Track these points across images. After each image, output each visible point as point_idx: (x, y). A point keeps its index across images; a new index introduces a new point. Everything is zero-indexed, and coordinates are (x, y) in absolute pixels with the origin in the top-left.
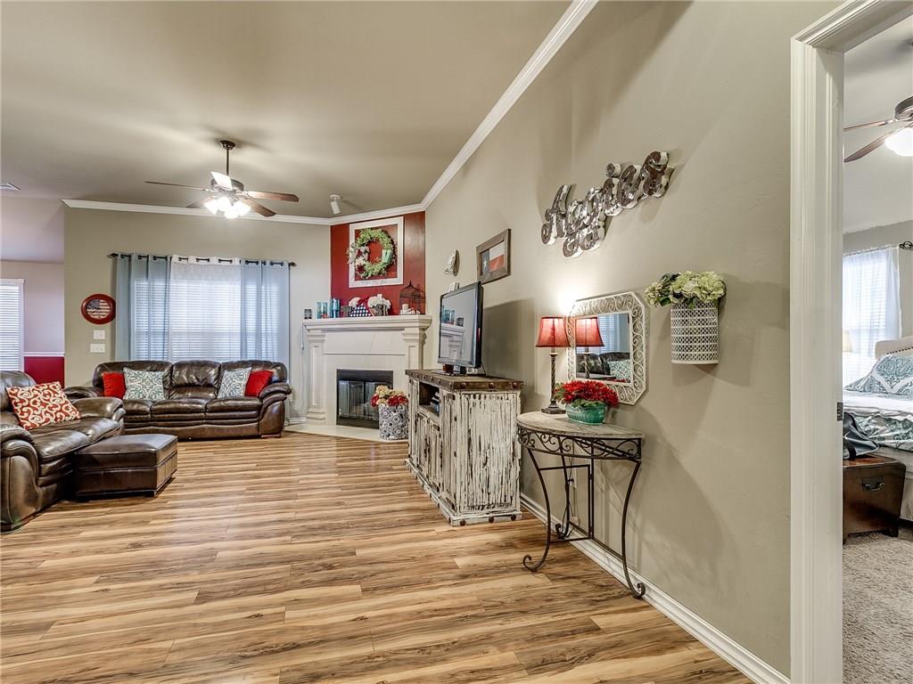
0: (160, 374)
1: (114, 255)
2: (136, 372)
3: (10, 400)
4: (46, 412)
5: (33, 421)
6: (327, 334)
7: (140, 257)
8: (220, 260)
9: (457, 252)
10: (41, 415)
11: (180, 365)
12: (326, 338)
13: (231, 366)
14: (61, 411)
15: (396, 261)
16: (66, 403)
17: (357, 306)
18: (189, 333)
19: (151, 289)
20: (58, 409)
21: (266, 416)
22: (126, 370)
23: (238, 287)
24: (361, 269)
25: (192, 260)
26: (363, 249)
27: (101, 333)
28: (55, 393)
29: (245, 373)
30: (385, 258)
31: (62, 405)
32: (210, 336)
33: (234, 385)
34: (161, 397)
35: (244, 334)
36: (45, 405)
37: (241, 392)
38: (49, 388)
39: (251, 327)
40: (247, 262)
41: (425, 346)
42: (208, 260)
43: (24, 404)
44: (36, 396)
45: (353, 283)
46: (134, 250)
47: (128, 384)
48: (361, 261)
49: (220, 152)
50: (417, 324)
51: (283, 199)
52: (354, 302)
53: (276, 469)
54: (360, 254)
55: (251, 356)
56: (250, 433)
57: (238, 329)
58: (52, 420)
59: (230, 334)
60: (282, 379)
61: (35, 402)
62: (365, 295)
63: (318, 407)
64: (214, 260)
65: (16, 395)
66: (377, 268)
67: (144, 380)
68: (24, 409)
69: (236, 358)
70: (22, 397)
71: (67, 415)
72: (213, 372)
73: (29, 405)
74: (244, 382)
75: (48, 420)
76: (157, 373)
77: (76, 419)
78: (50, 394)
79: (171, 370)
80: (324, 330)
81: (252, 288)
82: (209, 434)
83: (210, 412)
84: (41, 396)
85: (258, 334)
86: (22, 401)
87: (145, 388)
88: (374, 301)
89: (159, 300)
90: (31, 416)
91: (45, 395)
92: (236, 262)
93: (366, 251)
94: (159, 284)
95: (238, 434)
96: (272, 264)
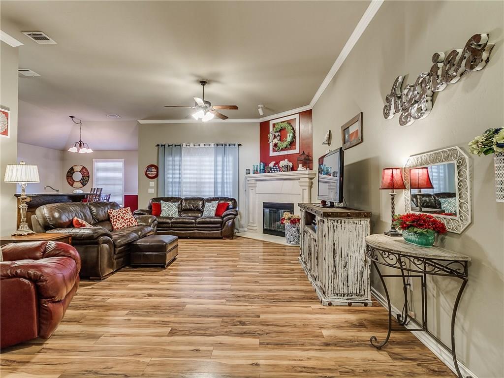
0: (176, 204)
1: (158, 145)
2: (166, 203)
3: (109, 215)
4: (123, 222)
5: (118, 226)
6: (258, 182)
7: (169, 146)
8: (205, 145)
9: (330, 131)
10: (121, 223)
11: (186, 200)
12: (257, 185)
13: (210, 200)
14: (129, 221)
15: (295, 139)
16: (132, 217)
17: (274, 166)
18: (190, 183)
19: (173, 161)
20: (128, 220)
21: (225, 227)
22: (161, 201)
23: (213, 158)
24: (276, 145)
25: (192, 145)
26: (277, 134)
27: (152, 183)
28: (127, 212)
29: (215, 203)
30: (289, 139)
31: (130, 219)
32: (200, 184)
33: (210, 210)
34: (176, 216)
35: (216, 183)
36: (123, 218)
37: (213, 214)
38: (125, 210)
39: (219, 179)
40: (217, 145)
41: (312, 189)
42: (199, 145)
43: (115, 218)
44: (120, 214)
45: (272, 154)
46: (166, 142)
47: (162, 209)
48: (276, 141)
49: (200, 87)
50: (307, 176)
51: (230, 109)
52: (272, 164)
53: (227, 257)
54: (275, 137)
55: (219, 195)
56: (217, 236)
57: (213, 180)
58: (126, 226)
59: (210, 183)
60: (234, 207)
61: (119, 217)
62: (278, 159)
63: (253, 223)
64: (202, 145)
65: (111, 213)
66: (285, 144)
67: (169, 207)
68: (114, 220)
69: (212, 196)
70: (114, 214)
71: (132, 224)
72: (201, 203)
73: (116, 218)
74: (215, 209)
75: (124, 226)
76: (175, 203)
77: (136, 226)
78: (125, 213)
79: (182, 202)
80: (256, 180)
81: (220, 158)
82: (197, 236)
83: (198, 224)
84: (121, 214)
85: (223, 183)
86: (114, 216)
87: (169, 210)
88: (282, 163)
89: (177, 167)
90: (117, 224)
91: (123, 214)
92: (212, 145)
93: (278, 135)
94: (177, 158)
95: (211, 236)
96: (230, 145)
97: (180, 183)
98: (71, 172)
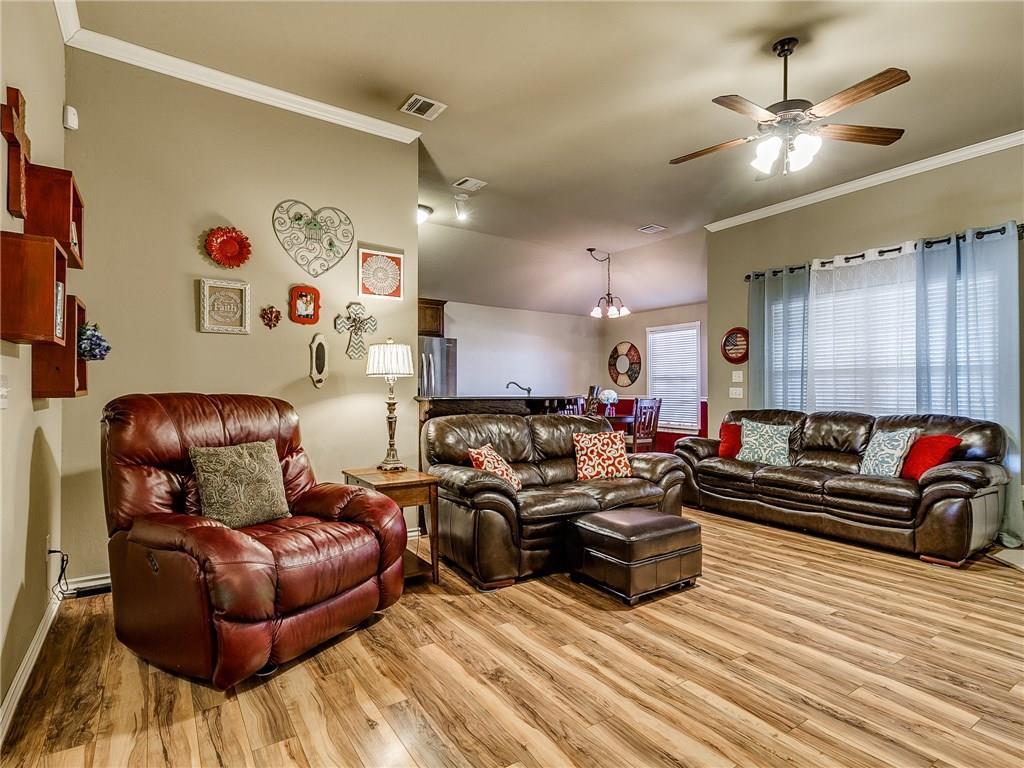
0: (786, 430)
1: (748, 277)
2: (755, 424)
3: (574, 446)
4: (599, 464)
5: (585, 473)
7: (775, 273)
8: (881, 253)
10: (593, 467)
11: (819, 418)
13: (892, 424)
14: (613, 464)
16: (621, 455)
18: (837, 372)
19: (787, 313)
20: (611, 462)
21: (928, 520)
22: (744, 421)
23: (911, 291)
25: (839, 261)
27: (738, 375)
28: (614, 443)
29: (905, 437)
31: (615, 458)
32: (869, 373)
33: (885, 456)
34: (784, 462)
35: (923, 371)
36: (599, 455)
37: (891, 468)
38: (609, 438)
39: (938, 356)
40: (929, 244)
42: (863, 256)
43: (584, 452)
44: (595, 444)
46: (765, 267)
47: (744, 439)
55: (938, 408)
56: (898, 544)
57: (911, 362)
58: (603, 474)
59: (900, 371)
60: (993, 455)
61: (592, 452)
64: (872, 254)
65: (578, 442)
67: (761, 436)
68: (582, 459)
69: (910, 408)
70: (582, 445)
71: (618, 471)
72: (862, 430)
73: (586, 455)
74: (899, 453)
75: (599, 473)
76: (781, 428)
77: (626, 476)
78: (608, 444)
79: (803, 424)
81: (938, 288)
82: (828, 530)
83: (829, 494)
84: (599, 445)
85: (952, 369)
86: (582, 449)
87: (766, 447)
89: (797, 325)
90: (586, 467)
91: (603, 445)
92: (908, 247)
94: (797, 305)
95: (875, 540)
96: (980, 235)
97: (803, 373)
98: (615, 355)
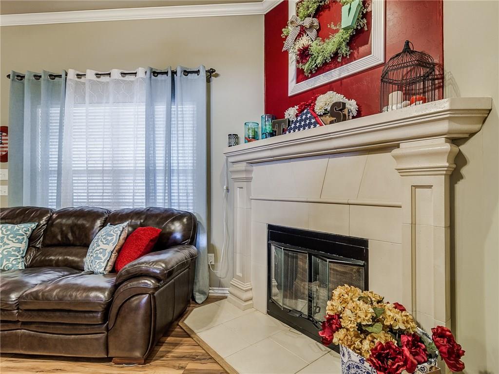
1: (9, 76)
6: (256, 168)
8: (123, 74)
12: (253, 175)
15: (369, 24)
17: (297, 116)
19: (47, 116)
23: (142, 108)
24: (304, 54)
25: (91, 75)
26: (307, 22)
35: (150, 173)
39: (160, 163)
40: (155, 73)
42: (109, 74)
45: (294, 88)
48: (304, 41)
52: (291, 113)
54: (303, 31)
57: (142, 165)
59: (135, 172)
60: (190, 236)
62: (306, 100)
63: (242, 279)
64: (116, 74)
66: (330, 46)
69: (141, 203)
79: (49, 220)
80: (252, 162)
81: (161, 109)
85: (169, 171)
88: (323, 102)
92: (141, 73)
93: (311, 27)
96: (185, 73)
